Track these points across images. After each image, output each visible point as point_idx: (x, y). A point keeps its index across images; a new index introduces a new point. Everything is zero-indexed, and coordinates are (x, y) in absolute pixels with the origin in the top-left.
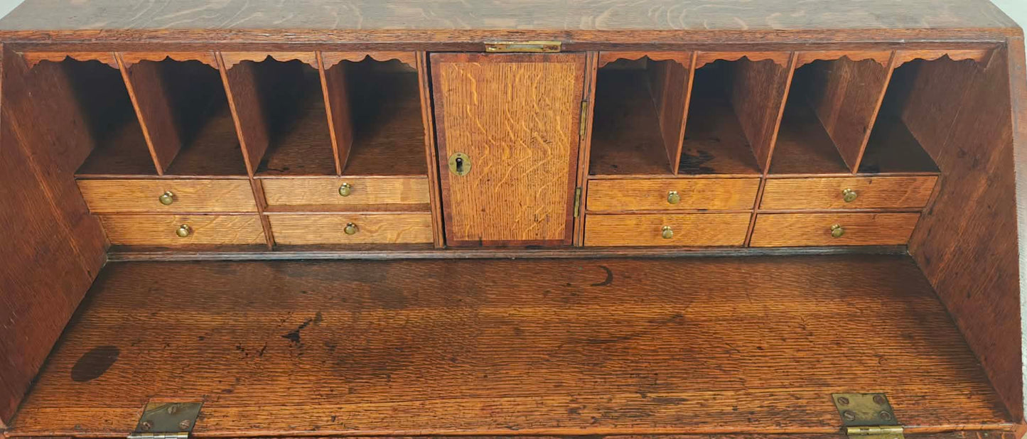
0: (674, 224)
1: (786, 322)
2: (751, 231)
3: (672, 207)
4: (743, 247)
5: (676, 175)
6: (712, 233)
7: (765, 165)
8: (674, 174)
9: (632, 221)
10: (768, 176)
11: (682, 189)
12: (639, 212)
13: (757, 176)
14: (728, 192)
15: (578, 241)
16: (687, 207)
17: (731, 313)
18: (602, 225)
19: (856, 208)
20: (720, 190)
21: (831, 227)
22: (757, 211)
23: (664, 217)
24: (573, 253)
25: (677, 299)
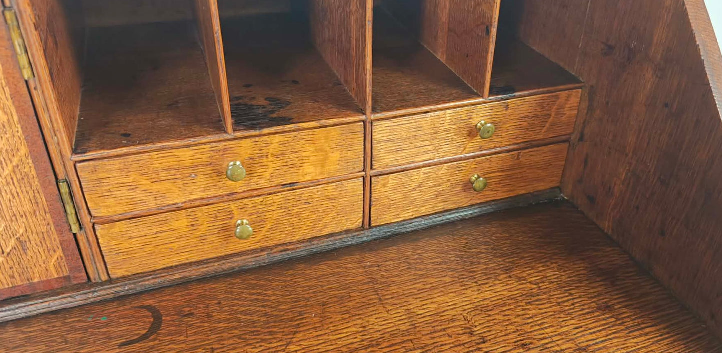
0: (252, 214)
1: (444, 329)
2: (368, 203)
3: (239, 187)
4: (362, 228)
5: (231, 134)
6: (314, 216)
7: (365, 100)
8: (226, 132)
9: (181, 222)
10: (373, 117)
11: (248, 156)
12: (188, 205)
13: (357, 118)
14: (321, 150)
15: (97, 272)
16: (263, 183)
17: (359, 337)
18: (130, 238)
19: (495, 147)
20: (308, 149)
21: (470, 179)
22: (371, 173)
23: (233, 206)
24: (90, 295)
25: (271, 333)
